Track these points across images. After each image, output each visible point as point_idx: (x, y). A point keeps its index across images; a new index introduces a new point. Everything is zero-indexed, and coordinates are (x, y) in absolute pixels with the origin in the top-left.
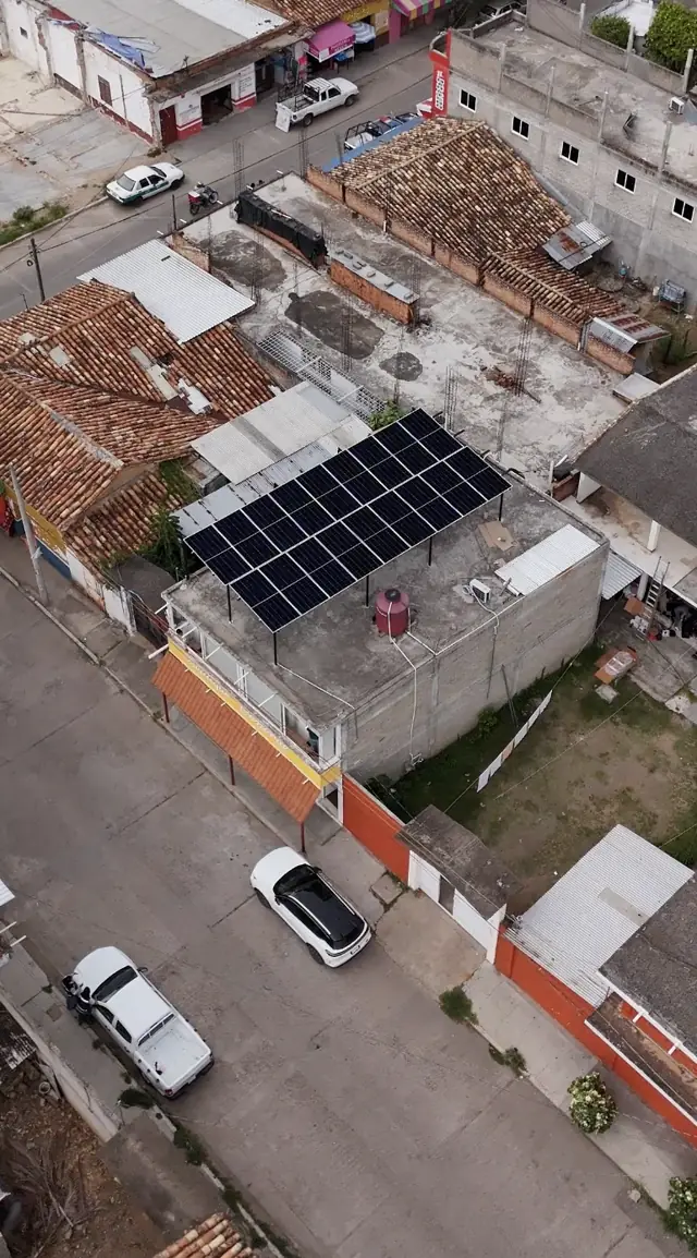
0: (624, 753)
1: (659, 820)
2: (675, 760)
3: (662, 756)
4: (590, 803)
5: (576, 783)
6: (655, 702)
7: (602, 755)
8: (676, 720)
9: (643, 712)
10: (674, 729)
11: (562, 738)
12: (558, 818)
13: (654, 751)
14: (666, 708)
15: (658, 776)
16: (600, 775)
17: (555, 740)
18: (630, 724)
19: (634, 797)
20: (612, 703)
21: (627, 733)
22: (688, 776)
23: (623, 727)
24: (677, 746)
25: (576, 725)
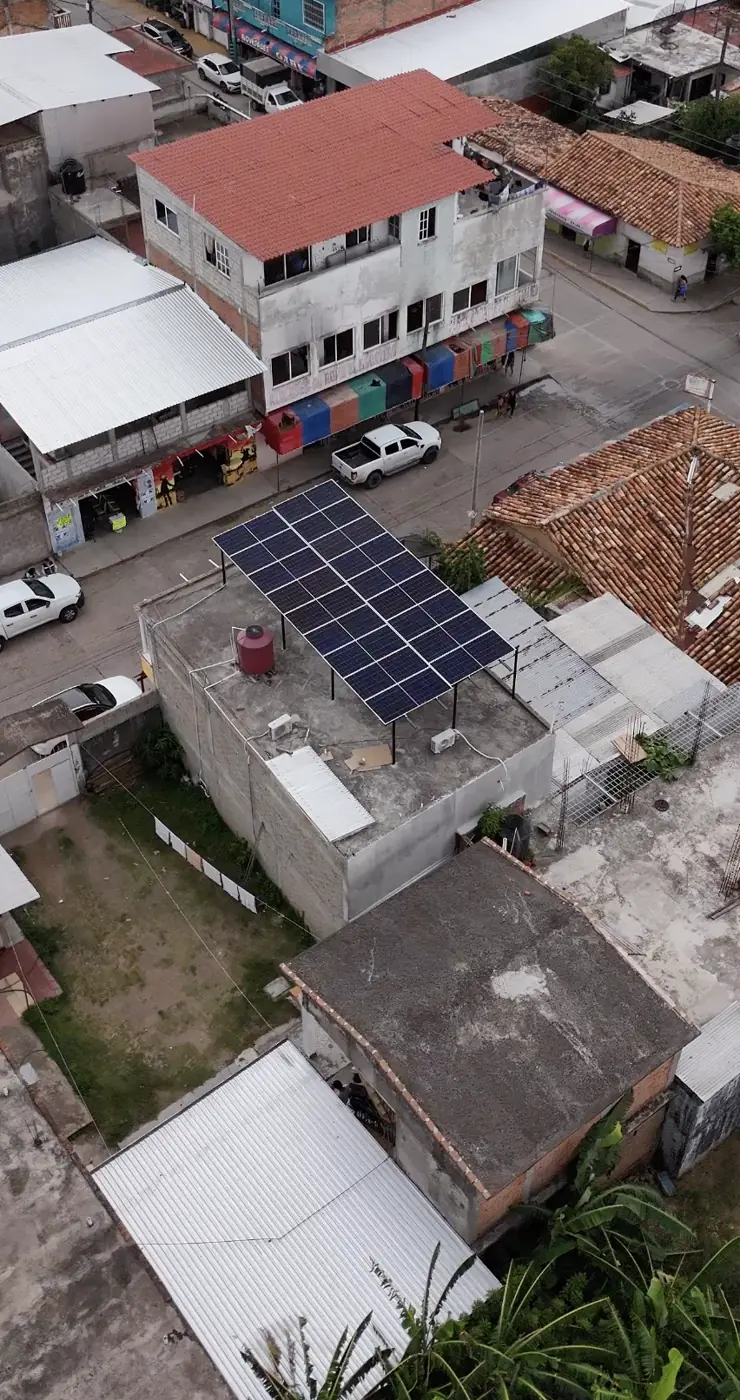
0: (192, 992)
1: (96, 1006)
2: (170, 1042)
3: (179, 1029)
4: (135, 946)
5: (162, 937)
6: (256, 1036)
7: (193, 969)
8: (226, 1054)
9: (243, 1021)
10: (214, 1049)
11: (225, 935)
12: (124, 915)
13: (188, 1021)
14: (246, 1046)
15: (155, 1018)
16: (167, 962)
17: (224, 928)
18: (230, 1005)
19: (134, 989)
20: (263, 992)
21: (218, 1000)
22: (145, 1048)
23: (227, 997)
24: (189, 1049)
25: (238, 951)
